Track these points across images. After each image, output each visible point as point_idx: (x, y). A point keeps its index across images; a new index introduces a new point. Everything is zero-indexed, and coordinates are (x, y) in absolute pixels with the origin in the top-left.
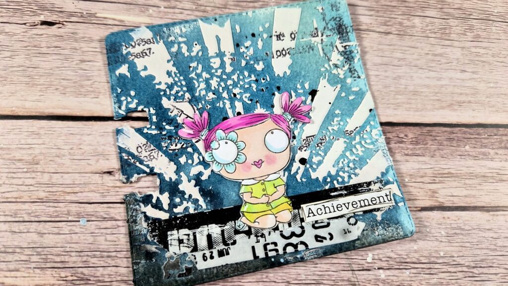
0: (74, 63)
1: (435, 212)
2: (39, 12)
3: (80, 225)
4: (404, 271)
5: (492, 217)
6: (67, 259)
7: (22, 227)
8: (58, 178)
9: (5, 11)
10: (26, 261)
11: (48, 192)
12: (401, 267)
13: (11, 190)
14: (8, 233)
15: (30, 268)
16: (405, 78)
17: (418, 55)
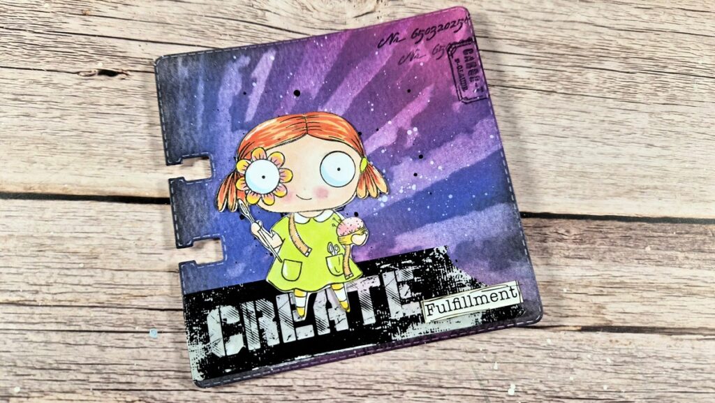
0: (142, 126)
1: (600, 333)
2: (95, 56)
3: (149, 337)
5: (674, 342)
6: (134, 379)
7: (79, 338)
8: (122, 276)
9: (52, 55)
10: (84, 380)
11: (109, 294)
13: (64, 290)
14: (62, 345)
15: (89, 389)
16: (571, 154)
17: (590, 123)
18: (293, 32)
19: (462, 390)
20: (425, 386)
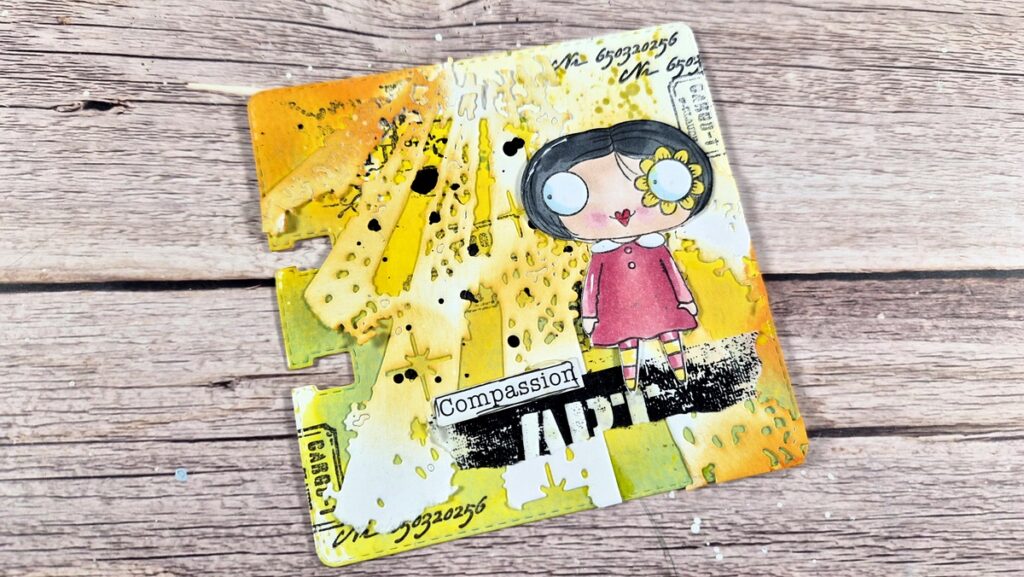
0: (151, 180)
1: (818, 439)
2: (79, 83)
3: (176, 481)
4: (758, 547)
5: (922, 446)
6: (155, 542)
7: (72, 487)
8: (132, 396)
9: (17, 84)
10: (84, 548)
11: (114, 423)
12: (753, 541)
13: (48, 421)
14: (49, 499)
15: (92, 560)
16: (768, 189)
17: (793, 143)
18: (364, 34)
19: (625, 529)
20: (573, 527)
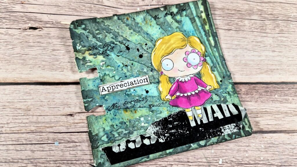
0: (49, 51)
1: (258, 134)
2: (28, 21)
3: (55, 146)
5: (291, 136)
6: (48, 165)
7: (22, 147)
8: (42, 118)
9: (8, 22)
11: (36, 127)
13: (15, 126)
14: (14, 151)
16: (240, 56)
17: (247, 42)
18: (115, 8)
19: (198, 163)
20: (182, 162)
